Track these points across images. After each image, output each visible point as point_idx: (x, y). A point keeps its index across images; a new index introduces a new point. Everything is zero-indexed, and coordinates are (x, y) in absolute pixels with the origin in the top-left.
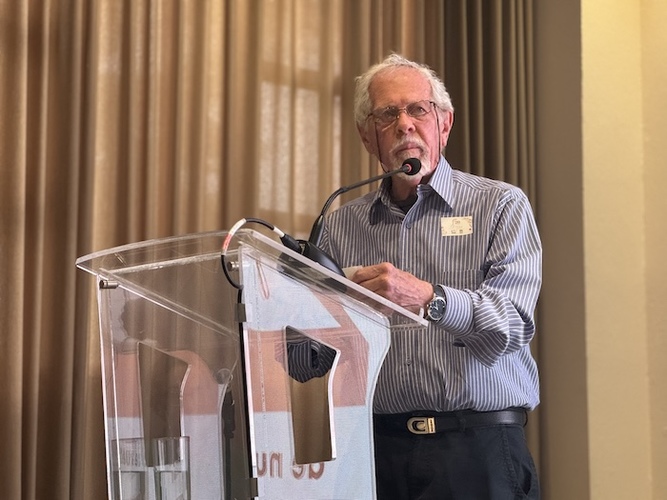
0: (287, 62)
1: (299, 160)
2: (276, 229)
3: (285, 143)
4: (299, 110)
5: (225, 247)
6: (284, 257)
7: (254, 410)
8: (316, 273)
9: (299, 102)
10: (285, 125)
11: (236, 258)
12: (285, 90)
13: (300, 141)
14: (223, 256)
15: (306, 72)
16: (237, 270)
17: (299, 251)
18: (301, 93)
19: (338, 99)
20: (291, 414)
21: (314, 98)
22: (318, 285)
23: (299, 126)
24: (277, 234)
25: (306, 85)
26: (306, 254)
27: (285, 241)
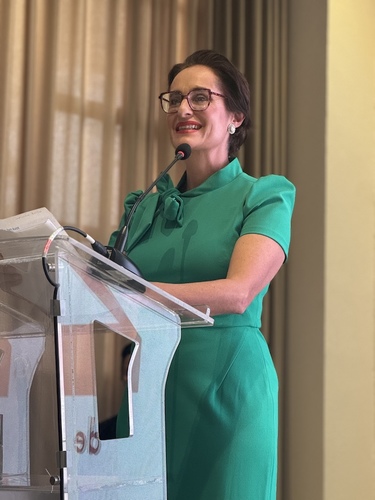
0: (77, 94)
1: (85, 179)
2: (88, 237)
3: (74, 165)
4: (87, 136)
5: (46, 251)
6: (94, 261)
7: (66, 394)
8: (121, 275)
9: (87, 129)
10: (74, 148)
11: (53, 261)
12: (76, 118)
13: (86, 163)
14: (43, 259)
15: (93, 104)
16: (54, 271)
17: (107, 256)
18: (88, 121)
19: (118, 128)
20: (96, 398)
21: (99, 126)
22: (121, 286)
23: (86, 151)
24: (88, 241)
25: (93, 115)
26: (112, 259)
27: (95, 247)
